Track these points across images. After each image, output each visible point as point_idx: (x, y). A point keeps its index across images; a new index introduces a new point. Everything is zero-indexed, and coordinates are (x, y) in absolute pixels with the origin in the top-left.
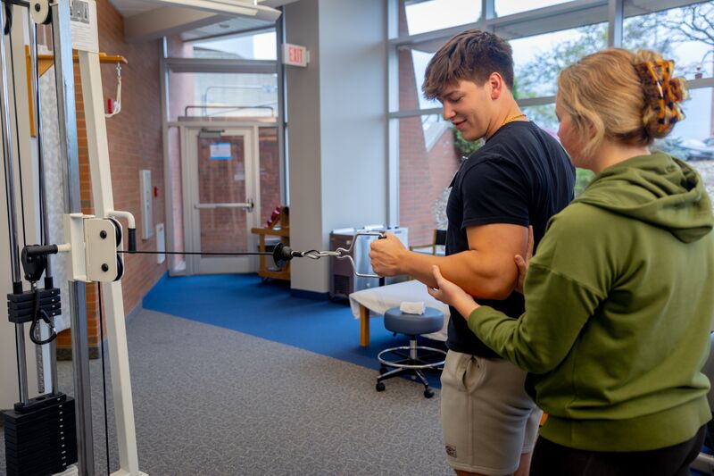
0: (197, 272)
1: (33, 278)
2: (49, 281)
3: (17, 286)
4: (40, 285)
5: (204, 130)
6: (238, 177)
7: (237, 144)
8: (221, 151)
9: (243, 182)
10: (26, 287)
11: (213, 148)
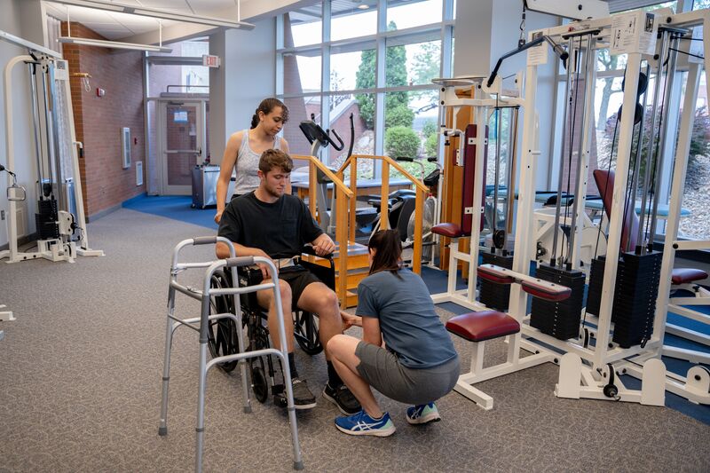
0: (165, 194)
1: (47, 195)
2: (53, 197)
3: (41, 198)
4: (50, 198)
5: (171, 103)
6: (191, 134)
7: (191, 113)
8: (181, 116)
9: (195, 137)
10: (45, 198)
11: (176, 115)
